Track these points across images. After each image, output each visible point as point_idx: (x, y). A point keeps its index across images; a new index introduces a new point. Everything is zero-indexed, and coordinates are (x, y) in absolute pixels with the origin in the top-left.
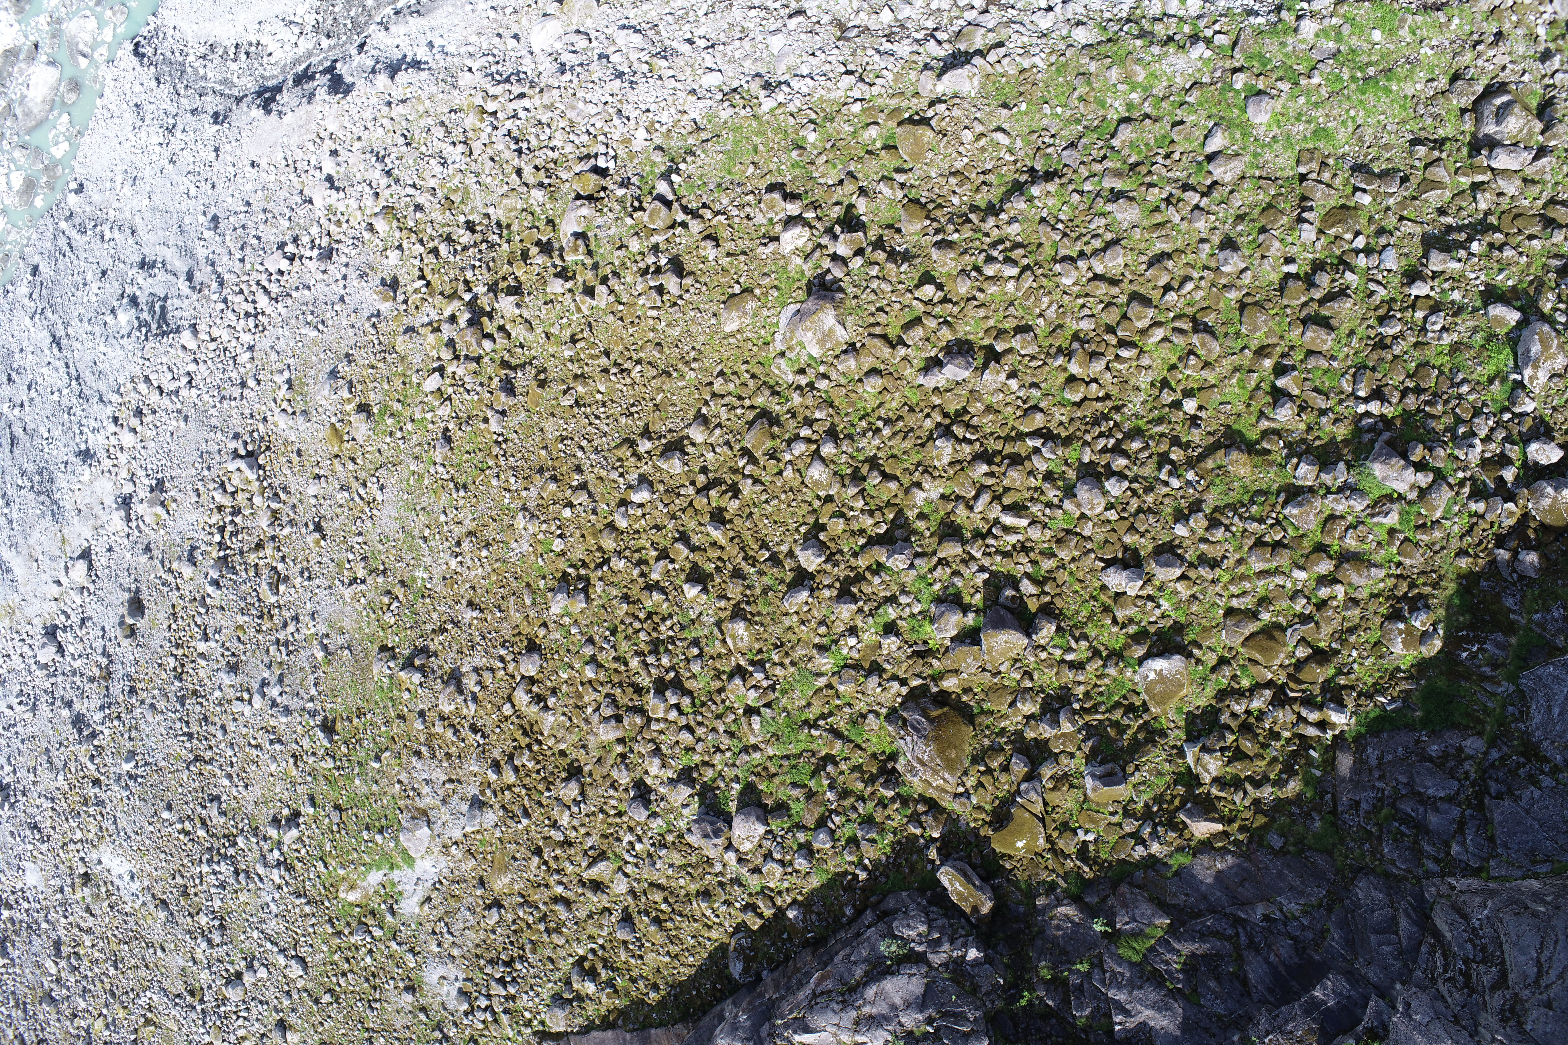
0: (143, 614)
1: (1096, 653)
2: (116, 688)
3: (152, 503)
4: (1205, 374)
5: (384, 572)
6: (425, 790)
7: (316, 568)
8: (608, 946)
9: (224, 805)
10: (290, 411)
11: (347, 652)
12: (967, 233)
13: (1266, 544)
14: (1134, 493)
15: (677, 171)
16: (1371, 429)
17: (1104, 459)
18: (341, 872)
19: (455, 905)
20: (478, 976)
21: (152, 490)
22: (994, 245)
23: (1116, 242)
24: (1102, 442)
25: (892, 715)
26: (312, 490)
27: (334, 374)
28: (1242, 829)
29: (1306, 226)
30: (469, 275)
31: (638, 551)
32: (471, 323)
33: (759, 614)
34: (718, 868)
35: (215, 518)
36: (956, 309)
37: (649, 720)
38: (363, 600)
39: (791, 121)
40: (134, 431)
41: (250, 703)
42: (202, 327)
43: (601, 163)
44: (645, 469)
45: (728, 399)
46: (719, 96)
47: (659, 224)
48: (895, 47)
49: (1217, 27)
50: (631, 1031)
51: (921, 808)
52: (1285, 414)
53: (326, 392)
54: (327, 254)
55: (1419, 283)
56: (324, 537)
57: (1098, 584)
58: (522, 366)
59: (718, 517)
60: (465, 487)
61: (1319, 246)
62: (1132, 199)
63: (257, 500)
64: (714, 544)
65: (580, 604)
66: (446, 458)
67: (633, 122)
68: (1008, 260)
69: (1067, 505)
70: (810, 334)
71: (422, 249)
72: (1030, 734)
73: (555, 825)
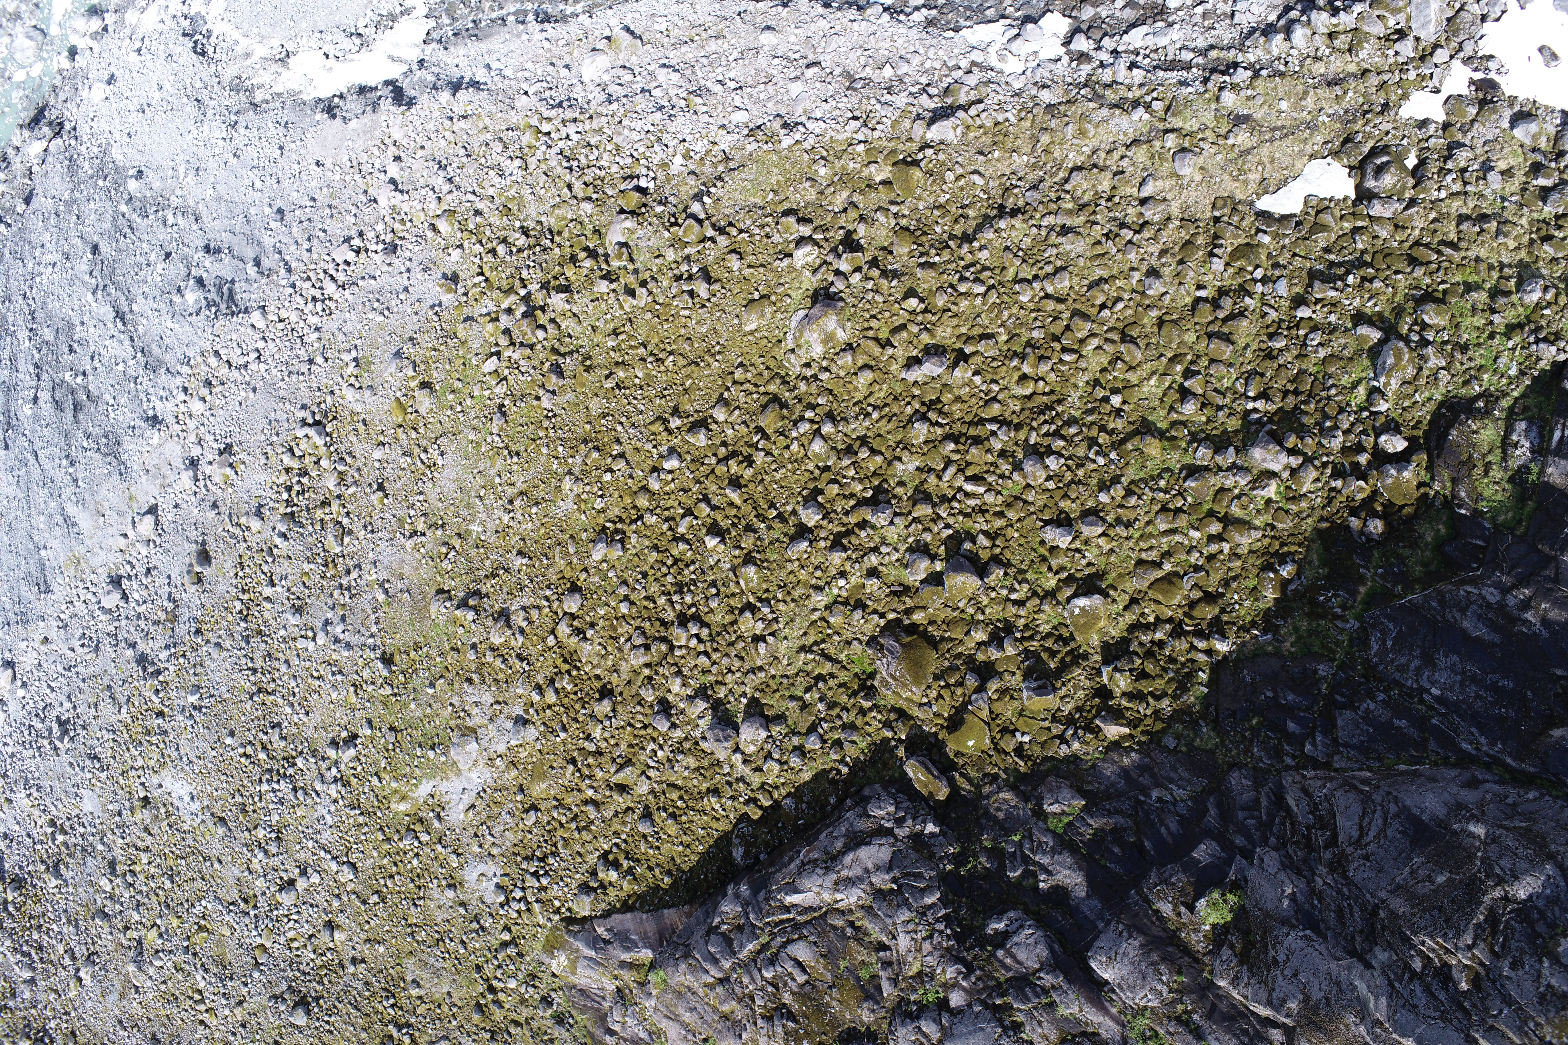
0: (210, 563)
1: (1035, 594)
2: (182, 629)
3: (221, 465)
4: (1128, 376)
5: (442, 526)
6: (475, 711)
7: (379, 523)
8: (630, 840)
9: (285, 731)
10: (357, 385)
11: (406, 595)
12: (946, 256)
13: (1170, 510)
14: (1069, 468)
15: (709, 193)
16: (1258, 421)
17: (1046, 441)
18: (394, 785)
19: (496, 810)
20: (514, 871)
21: (221, 453)
22: (966, 267)
23: (1063, 268)
24: (1046, 428)
25: (872, 642)
26: (378, 454)
27: (398, 354)
28: (1144, 733)
29: (1215, 259)
30: (525, 274)
31: (667, 509)
32: (525, 315)
33: (766, 560)
34: (726, 769)
35: (283, 478)
36: (934, 319)
37: (672, 648)
38: (422, 550)
39: (806, 157)
40: (204, 400)
41: (313, 639)
42: (271, 309)
43: (643, 183)
44: (675, 442)
45: (746, 386)
46: (746, 131)
47: (691, 238)
48: (893, 98)
49: (1155, 95)
50: (647, 912)
51: (893, 716)
52: (1189, 408)
53: (393, 370)
54: (392, 249)
55: (1303, 308)
56: (386, 496)
57: (1038, 540)
58: (571, 353)
59: (735, 483)
60: (517, 454)
61: (1225, 275)
62: (1079, 233)
63: (324, 463)
64: (731, 504)
65: (616, 553)
66: (501, 429)
67: (671, 150)
68: (977, 280)
69: (1016, 476)
70: (815, 335)
71: (481, 249)
72: (981, 657)
73: (588, 738)
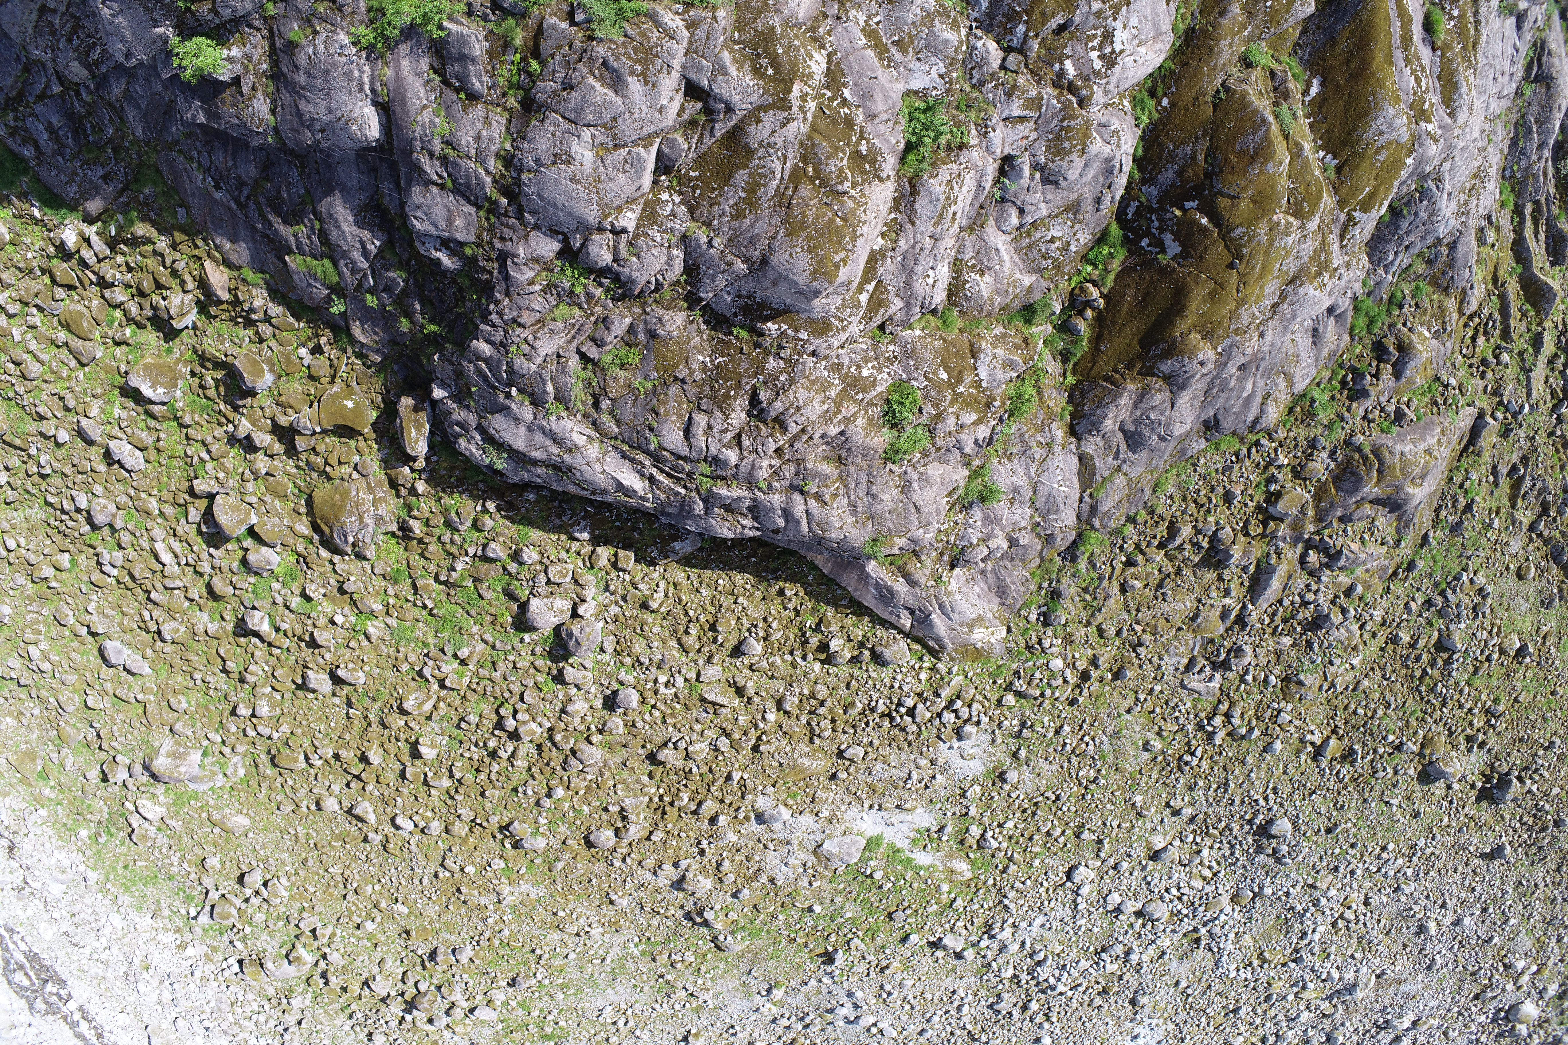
1: (188, 438)
5: (661, 977)
6: (795, 862)
8: (787, 649)
9: (991, 1000)
11: (754, 973)
14: (73, 483)
17: (76, 517)
19: (879, 787)
20: (929, 733)
25: (360, 557)
28: (196, 247)
31: (444, 804)
38: (700, 982)
39: (88, 852)
41: (875, 1025)
44: (389, 830)
45: (291, 795)
51: (404, 492)
57: (150, 466)
58: (413, 953)
60: (533, 952)
65: (520, 827)
69: (119, 524)
73: (717, 751)
